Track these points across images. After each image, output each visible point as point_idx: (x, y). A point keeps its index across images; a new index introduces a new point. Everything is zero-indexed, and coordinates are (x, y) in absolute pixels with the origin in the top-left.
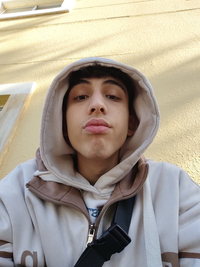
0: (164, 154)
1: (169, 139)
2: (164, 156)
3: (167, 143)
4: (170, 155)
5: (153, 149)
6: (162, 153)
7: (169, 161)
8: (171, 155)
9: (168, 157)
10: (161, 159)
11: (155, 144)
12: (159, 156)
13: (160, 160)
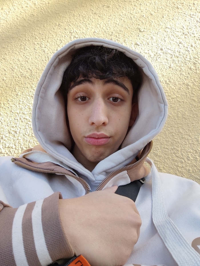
0: (186, 35)
1: (196, 10)
2: (186, 38)
3: (191, 17)
4: (195, 37)
5: (170, 27)
6: (184, 33)
7: (194, 45)
8: (196, 35)
9: (192, 39)
10: (182, 42)
11: (173, 20)
12: (179, 38)
13: (180, 43)
